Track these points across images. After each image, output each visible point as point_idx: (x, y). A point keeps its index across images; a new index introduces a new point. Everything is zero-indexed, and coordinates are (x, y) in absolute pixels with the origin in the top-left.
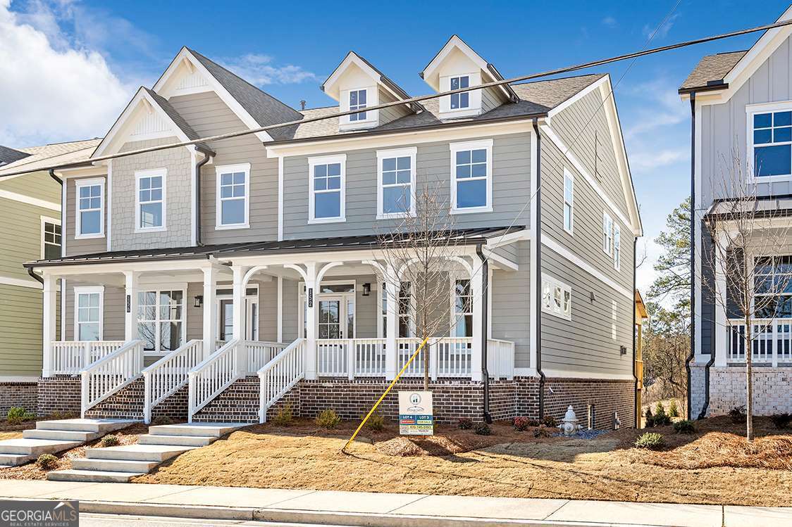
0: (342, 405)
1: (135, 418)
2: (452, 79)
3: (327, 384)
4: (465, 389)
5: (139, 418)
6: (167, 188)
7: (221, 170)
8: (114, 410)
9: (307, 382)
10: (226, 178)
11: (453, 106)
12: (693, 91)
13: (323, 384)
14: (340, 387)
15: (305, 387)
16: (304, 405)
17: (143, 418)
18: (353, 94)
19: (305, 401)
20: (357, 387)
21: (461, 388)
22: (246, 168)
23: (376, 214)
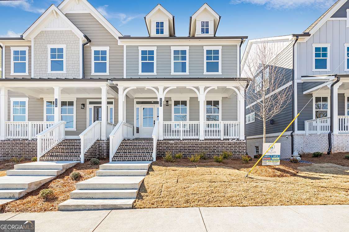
0: (179, 151)
1: (75, 160)
2: (202, 22)
3: (171, 142)
4: (239, 143)
5: (77, 160)
6: (66, 54)
7: (94, 49)
9: (160, 140)
10: (96, 52)
11: (202, 33)
12: (297, 36)
13: (169, 142)
14: (178, 143)
15: (159, 143)
16: (159, 151)
17: (80, 160)
18: (158, 23)
19: (159, 150)
20: (186, 143)
21: (237, 143)
22: (107, 49)
23: (171, 73)
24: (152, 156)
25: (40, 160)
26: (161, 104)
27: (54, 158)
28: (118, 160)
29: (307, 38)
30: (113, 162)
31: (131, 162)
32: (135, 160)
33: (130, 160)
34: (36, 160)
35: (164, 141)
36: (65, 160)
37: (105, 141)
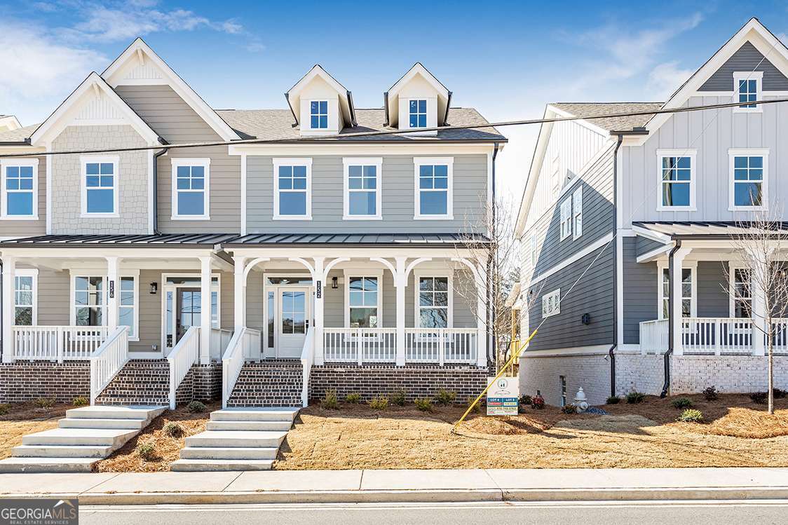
0: (355, 389)
1: (159, 404)
2: (411, 101)
3: (339, 369)
4: (474, 373)
5: (163, 404)
6: (120, 175)
7: (176, 163)
8: (125, 396)
9: (318, 367)
10: (183, 171)
11: (412, 125)
12: (620, 134)
13: (335, 370)
14: (353, 372)
15: (316, 372)
16: (315, 388)
17: (169, 404)
18: (314, 104)
19: (315, 385)
20: (370, 372)
21: (471, 373)
22: (205, 163)
23: (343, 215)
24: (300, 398)
25: (96, 404)
26: (320, 292)
27: (122, 400)
28: (238, 405)
29: (642, 139)
30: (229, 408)
31: (261, 408)
32: (269, 406)
33: (261, 406)
34: (88, 403)
35: (325, 367)
36: (141, 404)
37: (208, 367)
